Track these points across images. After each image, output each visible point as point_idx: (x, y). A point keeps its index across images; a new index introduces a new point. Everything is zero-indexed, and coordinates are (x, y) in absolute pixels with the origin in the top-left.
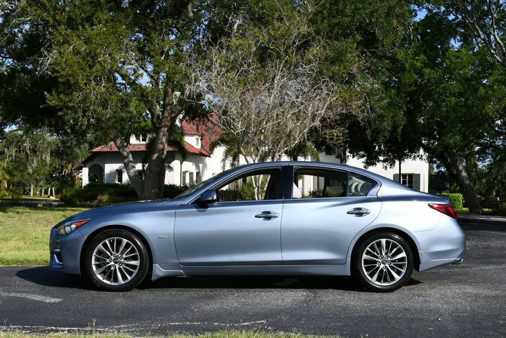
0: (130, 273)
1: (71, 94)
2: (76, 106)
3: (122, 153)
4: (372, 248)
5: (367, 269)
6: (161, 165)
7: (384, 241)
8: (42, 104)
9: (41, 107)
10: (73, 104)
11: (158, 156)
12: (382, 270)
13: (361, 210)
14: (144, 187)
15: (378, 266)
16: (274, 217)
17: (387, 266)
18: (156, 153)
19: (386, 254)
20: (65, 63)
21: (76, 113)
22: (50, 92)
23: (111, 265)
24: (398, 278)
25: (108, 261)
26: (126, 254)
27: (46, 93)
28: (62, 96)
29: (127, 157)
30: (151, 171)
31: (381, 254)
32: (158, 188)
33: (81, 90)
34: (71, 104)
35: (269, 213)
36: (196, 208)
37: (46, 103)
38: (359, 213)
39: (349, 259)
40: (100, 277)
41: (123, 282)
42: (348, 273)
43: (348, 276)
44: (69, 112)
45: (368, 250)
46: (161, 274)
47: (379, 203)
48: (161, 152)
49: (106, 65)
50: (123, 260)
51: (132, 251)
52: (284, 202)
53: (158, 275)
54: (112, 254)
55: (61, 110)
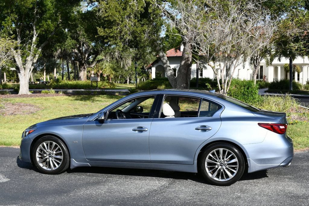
0: (58, 164)
1: (111, 28)
2: (115, 35)
3: (163, 61)
4: (213, 154)
5: (210, 169)
6: (187, 68)
7: (221, 150)
8: (96, 35)
9: (96, 37)
10: (113, 35)
11: (185, 62)
12: (220, 170)
13: (206, 127)
14: (177, 83)
15: (217, 167)
16: (144, 131)
17: (224, 167)
18: (183, 61)
19: (223, 159)
20: (109, 8)
21: (116, 40)
22: (100, 27)
23: (47, 158)
24: (231, 176)
25: (45, 156)
26: (56, 152)
27: (98, 28)
28: (106, 29)
29: (166, 63)
30: (180, 72)
31: (220, 159)
32: (186, 84)
33: (118, 24)
34: (112, 35)
35: (142, 128)
36: (96, 124)
37: (98, 34)
38: (204, 129)
39: (196, 162)
40: (41, 165)
41: (54, 169)
42: (196, 171)
43: (196, 173)
44: (111, 39)
45: (210, 156)
46: (76, 165)
47: (220, 122)
48: (187, 60)
49: (134, 8)
50: (54, 155)
51: (59, 150)
52: (153, 121)
53: (74, 166)
54: (47, 152)
55: (107, 38)
